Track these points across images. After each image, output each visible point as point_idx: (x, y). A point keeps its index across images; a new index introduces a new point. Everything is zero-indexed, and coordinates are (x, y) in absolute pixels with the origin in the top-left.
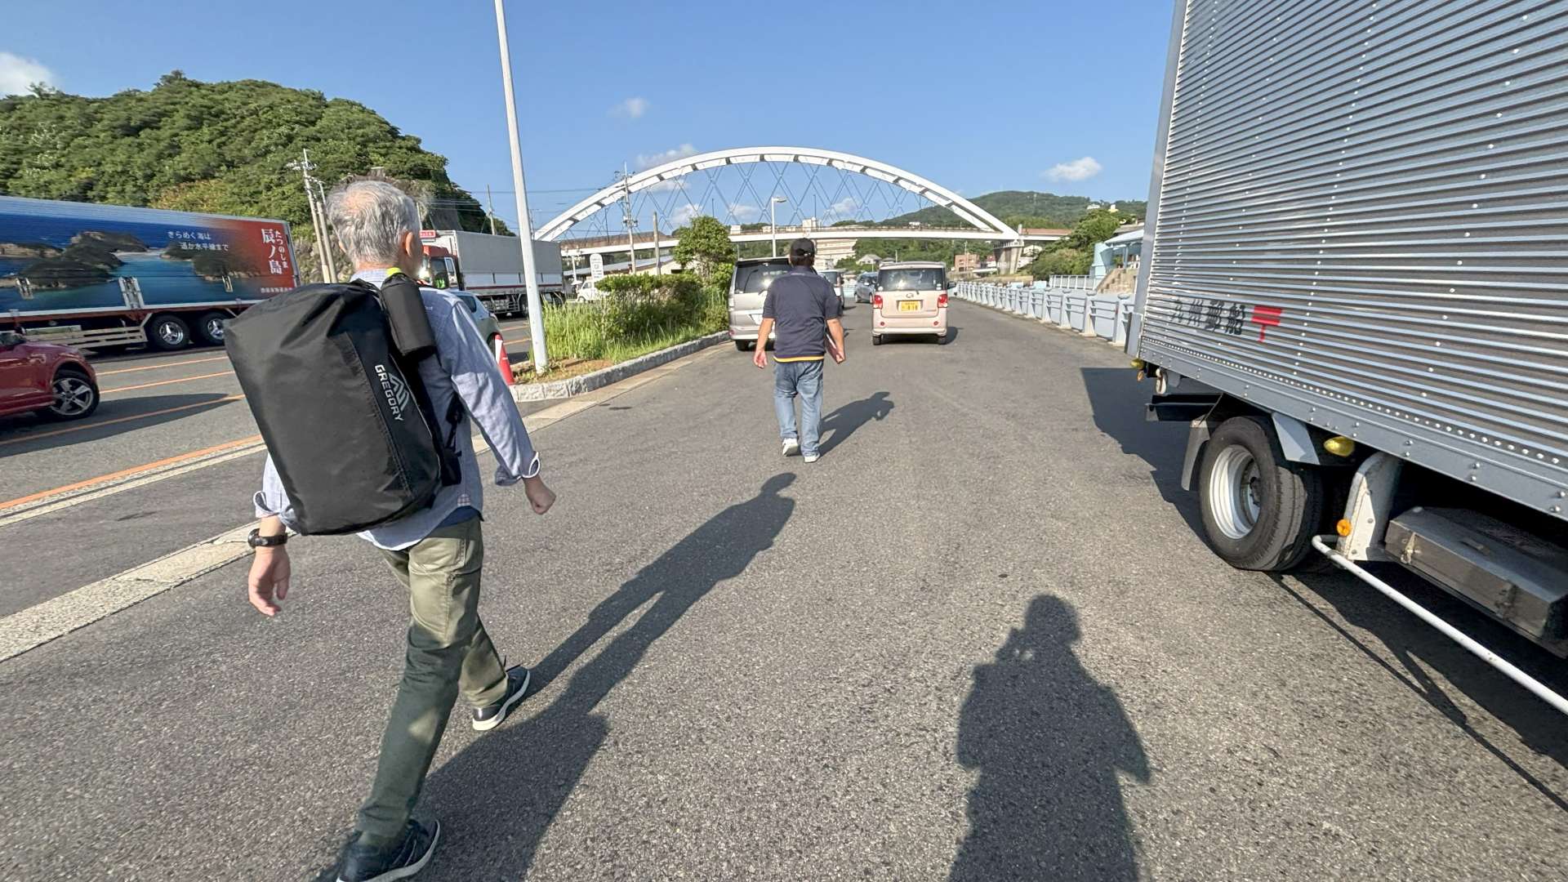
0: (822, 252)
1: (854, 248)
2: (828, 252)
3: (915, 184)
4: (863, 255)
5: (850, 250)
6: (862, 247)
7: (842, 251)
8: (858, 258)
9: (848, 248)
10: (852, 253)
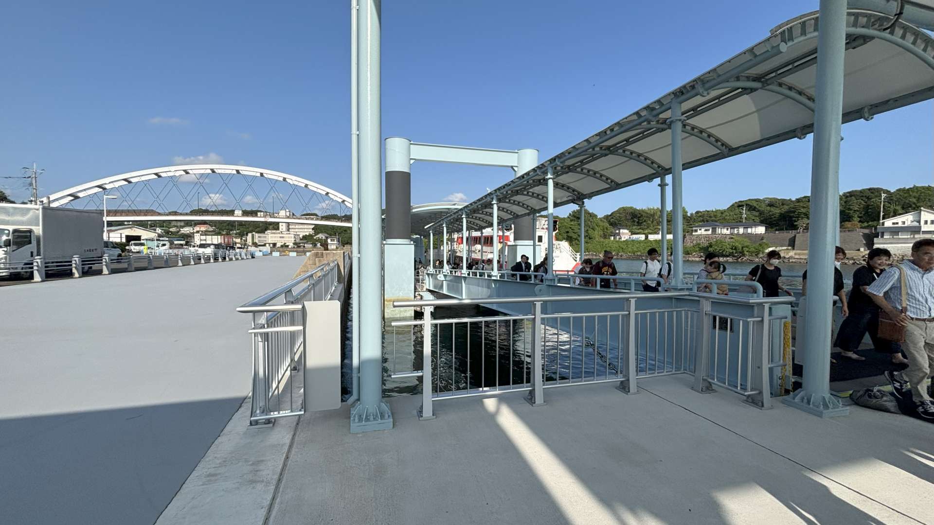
0: (293, 230)
1: (313, 229)
2: (297, 230)
3: (337, 196)
4: (318, 233)
5: (311, 230)
6: (317, 229)
7: (306, 230)
8: (315, 235)
9: (310, 229)
10: (312, 232)
